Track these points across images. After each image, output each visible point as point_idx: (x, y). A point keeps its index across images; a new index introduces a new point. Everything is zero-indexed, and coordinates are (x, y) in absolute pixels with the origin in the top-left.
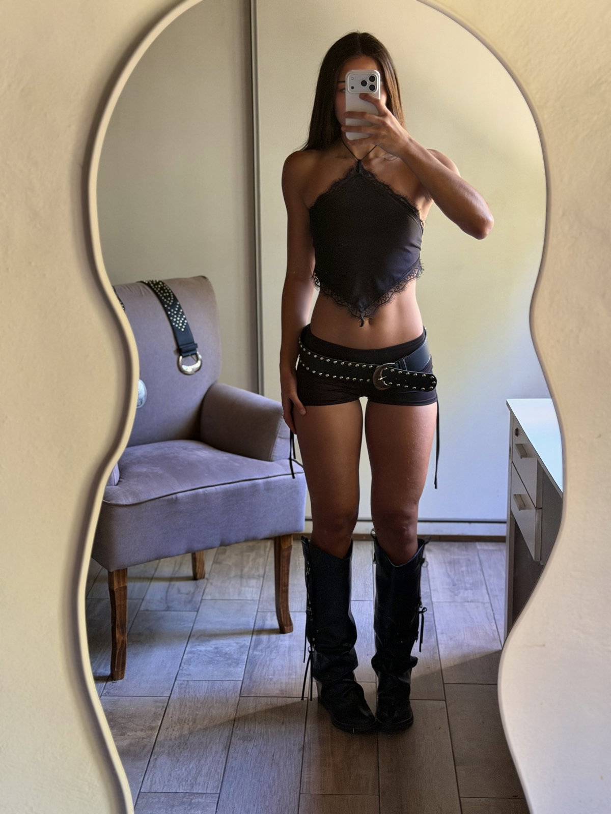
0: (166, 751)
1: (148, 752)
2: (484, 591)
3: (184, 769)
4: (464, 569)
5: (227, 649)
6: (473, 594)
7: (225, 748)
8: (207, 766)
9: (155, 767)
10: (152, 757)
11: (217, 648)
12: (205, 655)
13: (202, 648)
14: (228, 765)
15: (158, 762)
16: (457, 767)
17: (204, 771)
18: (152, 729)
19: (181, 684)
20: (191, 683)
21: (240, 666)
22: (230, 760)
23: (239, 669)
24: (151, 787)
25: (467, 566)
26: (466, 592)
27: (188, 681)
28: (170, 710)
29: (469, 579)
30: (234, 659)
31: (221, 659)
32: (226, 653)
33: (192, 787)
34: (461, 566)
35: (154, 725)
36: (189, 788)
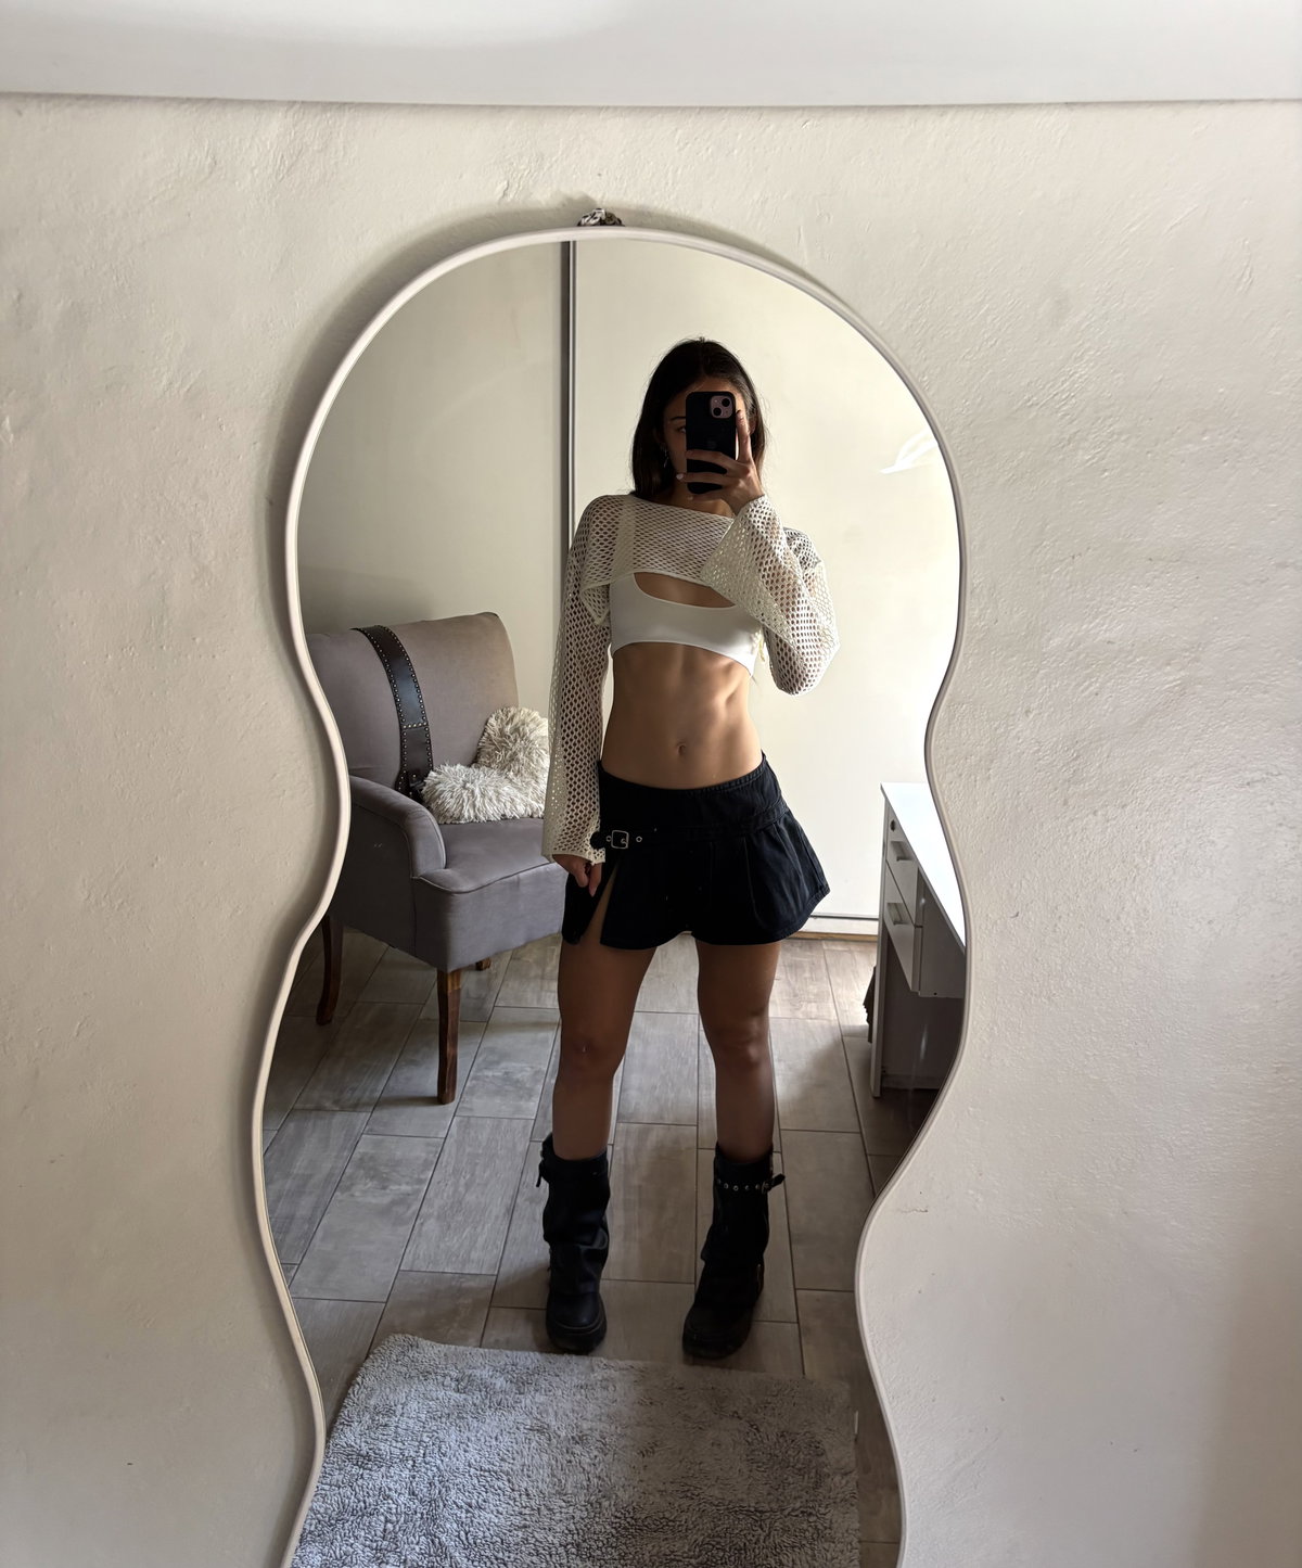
0: (436, 1213)
1: (414, 1213)
2: (831, 1005)
3: (455, 1238)
4: (807, 975)
5: (519, 1076)
6: (818, 1008)
7: (508, 1210)
8: (484, 1237)
9: (420, 1235)
10: (418, 1221)
11: (506, 1073)
12: (491, 1082)
13: (490, 1074)
14: (511, 1235)
15: (424, 1229)
16: (793, 1246)
17: (481, 1240)
18: (420, 1182)
19: (461, 1122)
20: (473, 1121)
21: (533, 1098)
22: (513, 1228)
23: (532, 1104)
24: (413, 1262)
25: (811, 971)
26: (809, 1005)
27: (469, 1117)
28: (444, 1158)
29: (813, 989)
30: (527, 1089)
31: (511, 1088)
32: (518, 1081)
33: (464, 1265)
34: (804, 971)
35: (422, 1177)
36: (460, 1266)
